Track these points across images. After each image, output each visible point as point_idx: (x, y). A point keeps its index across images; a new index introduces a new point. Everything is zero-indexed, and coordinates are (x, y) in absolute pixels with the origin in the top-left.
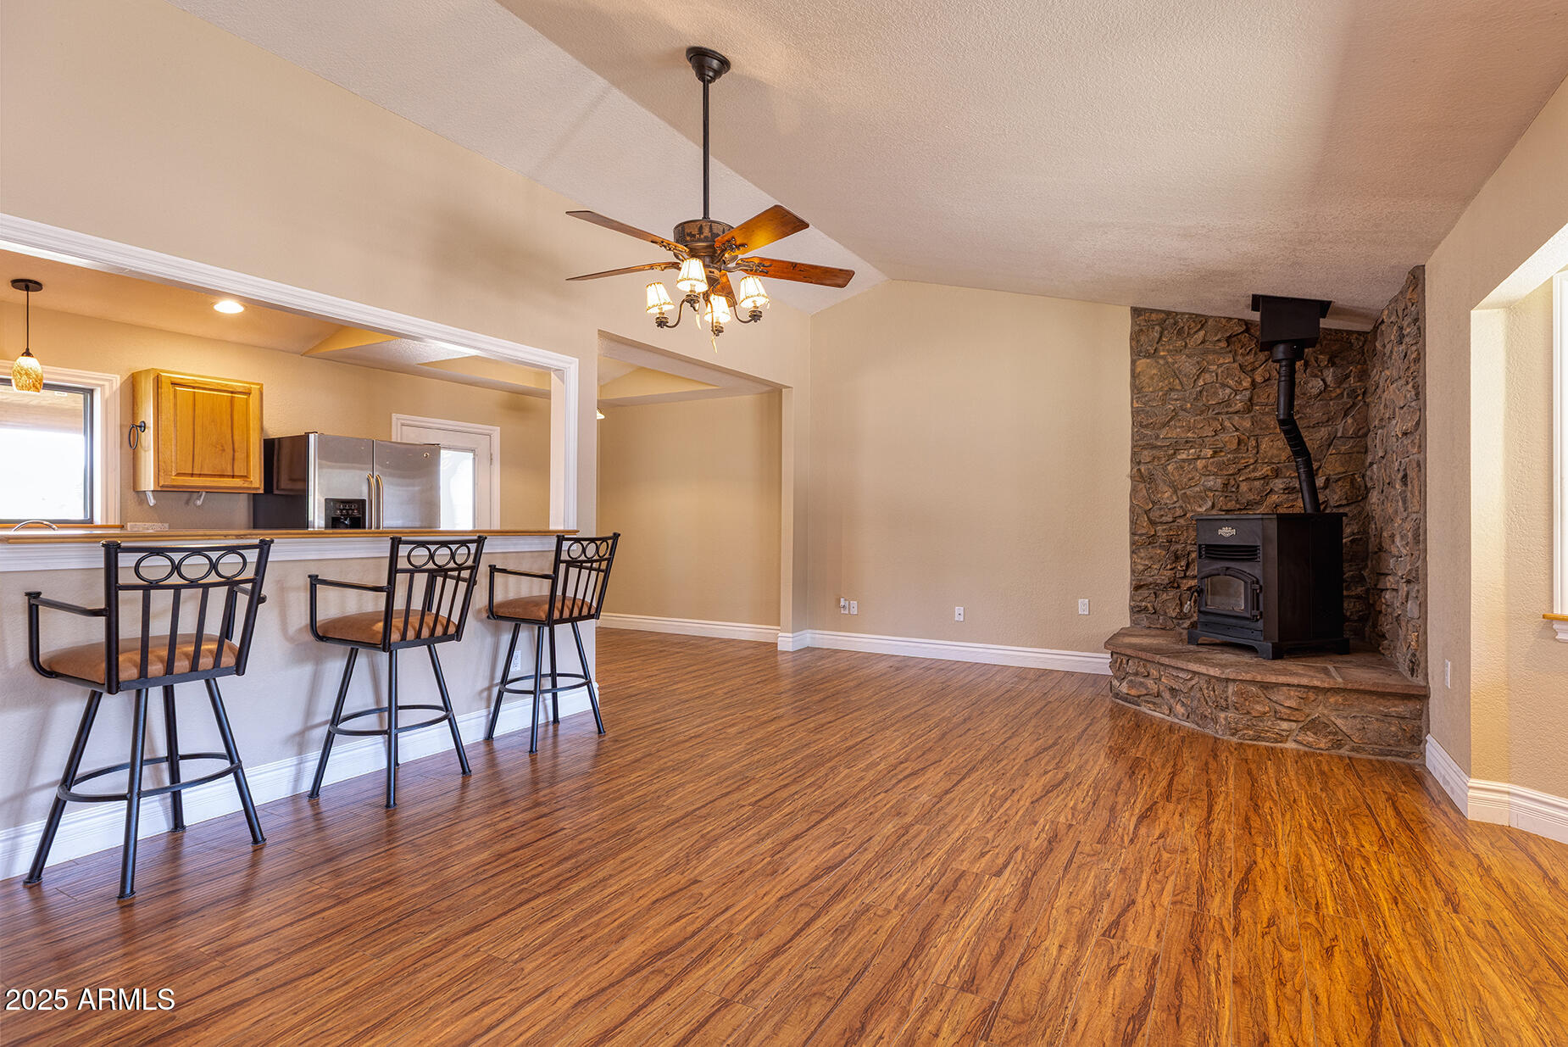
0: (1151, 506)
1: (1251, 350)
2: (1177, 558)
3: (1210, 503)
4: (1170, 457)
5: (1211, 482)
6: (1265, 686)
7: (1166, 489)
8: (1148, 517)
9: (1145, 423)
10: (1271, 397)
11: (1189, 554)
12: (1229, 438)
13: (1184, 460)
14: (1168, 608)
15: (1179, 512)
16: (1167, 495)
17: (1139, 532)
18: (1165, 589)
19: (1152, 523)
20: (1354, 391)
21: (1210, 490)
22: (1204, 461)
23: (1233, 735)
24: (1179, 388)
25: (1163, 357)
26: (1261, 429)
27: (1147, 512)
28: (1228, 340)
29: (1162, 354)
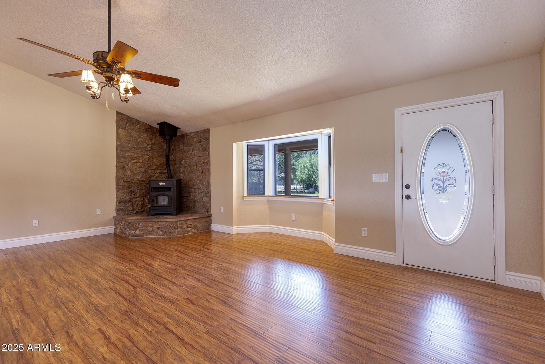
0: (124, 176)
1: (151, 134)
2: (132, 192)
3: (141, 176)
4: (130, 161)
5: (141, 170)
6: (185, 221)
7: (128, 171)
8: (123, 180)
9: (122, 150)
10: (156, 148)
11: (135, 191)
12: (146, 157)
13: (133, 163)
14: (129, 208)
15: (132, 178)
16: (129, 173)
17: (120, 185)
18: (128, 202)
19: (124, 181)
20: (173, 149)
21: (141, 172)
22: (139, 163)
23: (179, 234)
24: (132, 140)
25: (128, 130)
26: (154, 156)
27: (123, 178)
28: (146, 129)
29: (127, 129)
